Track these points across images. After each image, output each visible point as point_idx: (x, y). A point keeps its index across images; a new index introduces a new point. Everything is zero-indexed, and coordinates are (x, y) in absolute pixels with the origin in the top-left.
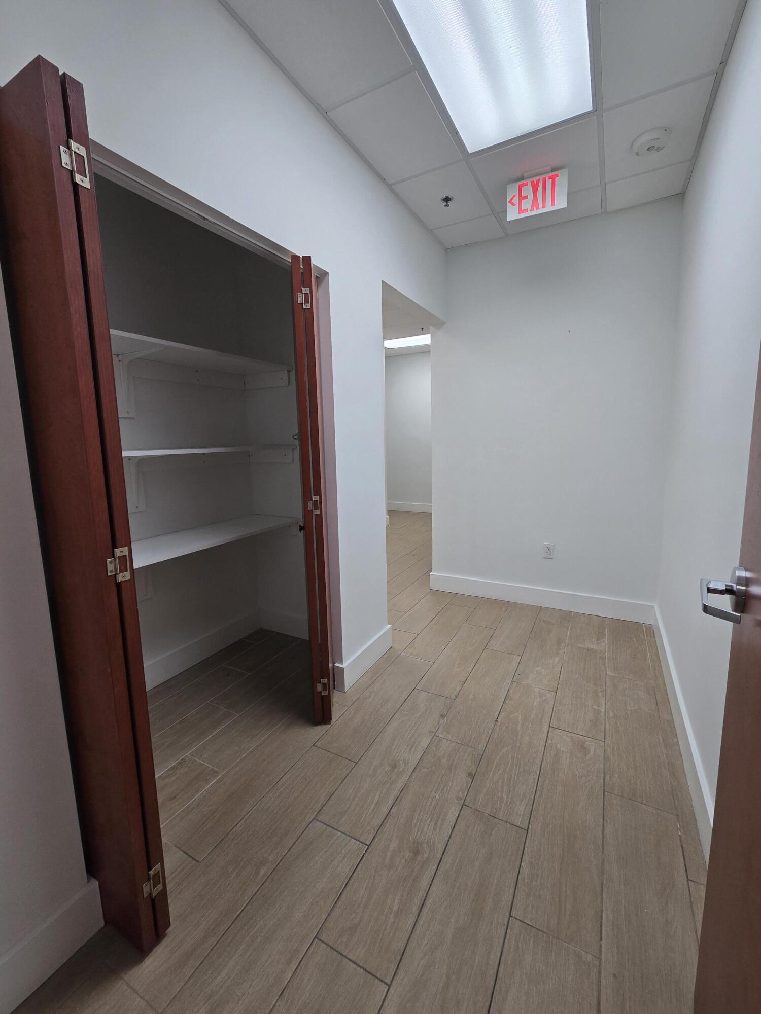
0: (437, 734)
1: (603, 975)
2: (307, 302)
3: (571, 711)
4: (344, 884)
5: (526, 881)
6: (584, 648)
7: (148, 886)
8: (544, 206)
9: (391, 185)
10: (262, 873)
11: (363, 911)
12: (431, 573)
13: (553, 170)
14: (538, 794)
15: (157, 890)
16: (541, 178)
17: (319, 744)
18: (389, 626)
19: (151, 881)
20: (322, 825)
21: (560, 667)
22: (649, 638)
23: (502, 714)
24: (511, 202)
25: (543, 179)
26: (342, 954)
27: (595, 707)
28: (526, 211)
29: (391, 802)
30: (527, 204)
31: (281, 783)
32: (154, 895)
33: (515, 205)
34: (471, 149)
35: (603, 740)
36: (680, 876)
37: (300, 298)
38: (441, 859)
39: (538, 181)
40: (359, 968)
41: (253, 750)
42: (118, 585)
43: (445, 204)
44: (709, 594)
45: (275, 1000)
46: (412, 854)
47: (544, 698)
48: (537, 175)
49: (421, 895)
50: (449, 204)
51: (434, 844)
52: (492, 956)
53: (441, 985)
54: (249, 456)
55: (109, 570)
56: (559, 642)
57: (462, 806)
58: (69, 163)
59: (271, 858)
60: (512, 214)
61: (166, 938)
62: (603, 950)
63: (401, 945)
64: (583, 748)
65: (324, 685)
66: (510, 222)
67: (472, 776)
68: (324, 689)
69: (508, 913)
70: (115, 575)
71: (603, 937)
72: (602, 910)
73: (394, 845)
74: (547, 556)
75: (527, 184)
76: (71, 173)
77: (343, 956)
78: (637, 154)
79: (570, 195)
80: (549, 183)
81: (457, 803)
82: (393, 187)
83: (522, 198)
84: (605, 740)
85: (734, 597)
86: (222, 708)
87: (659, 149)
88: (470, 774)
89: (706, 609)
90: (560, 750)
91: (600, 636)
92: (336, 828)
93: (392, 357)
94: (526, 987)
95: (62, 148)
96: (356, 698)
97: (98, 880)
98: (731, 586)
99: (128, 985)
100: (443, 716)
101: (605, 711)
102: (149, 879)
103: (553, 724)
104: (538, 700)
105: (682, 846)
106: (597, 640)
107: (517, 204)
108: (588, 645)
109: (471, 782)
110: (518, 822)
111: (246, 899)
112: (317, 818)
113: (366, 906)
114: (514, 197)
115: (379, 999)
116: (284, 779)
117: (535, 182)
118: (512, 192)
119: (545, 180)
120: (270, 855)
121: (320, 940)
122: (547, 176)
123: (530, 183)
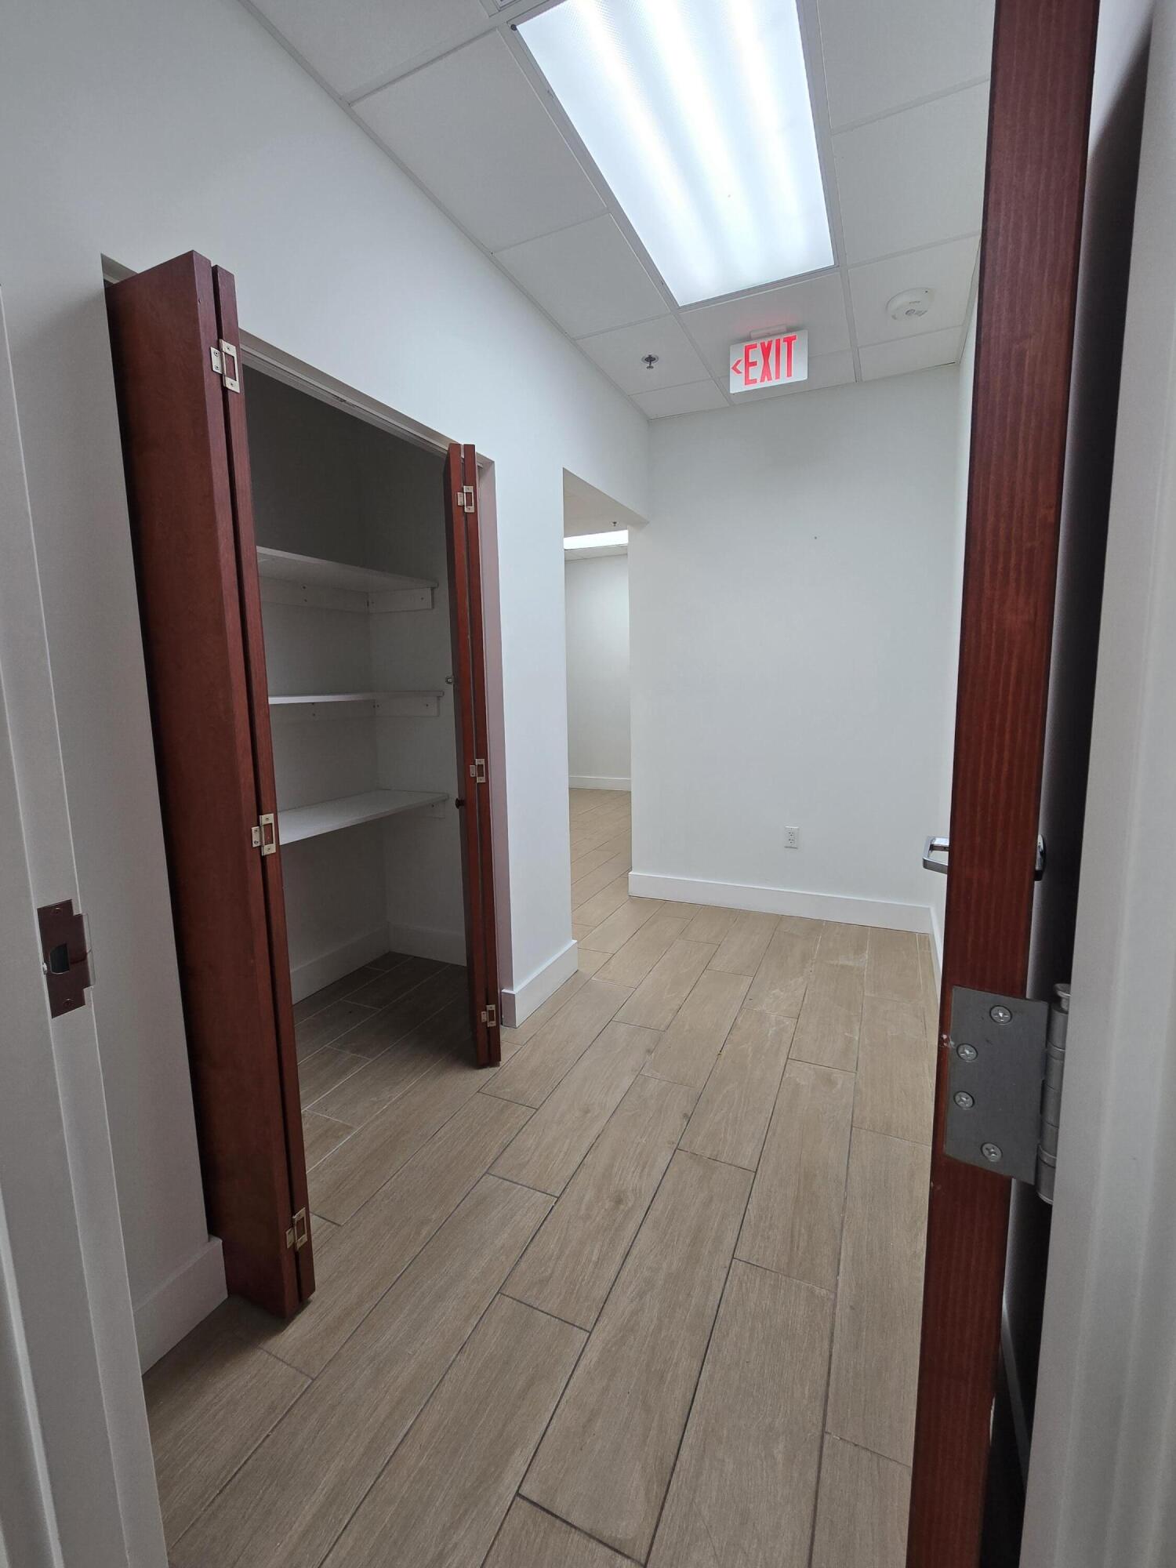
0: (642, 1073)
1: (838, 1307)
2: (469, 504)
3: (816, 1040)
4: (531, 1238)
5: (752, 1223)
6: (837, 965)
7: (292, 1233)
8: (778, 377)
9: (576, 340)
10: (424, 1232)
11: (556, 1263)
12: (631, 873)
13: (789, 330)
14: (770, 1133)
15: (301, 1241)
16: (774, 340)
17: (486, 1090)
18: (574, 942)
19: (295, 1228)
20: (496, 1178)
21: (804, 989)
22: (923, 950)
23: (728, 1047)
24: (734, 368)
25: (777, 340)
26: (532, 1307)
27: (846, 1034)
28: (755, 381)
29: (584, 1150)
30: (756, 373)
31: (439, 1135)
32: (299, 1245)
33: (740, 372)
34: (682, 302)
35: (854, 1071)
37: (461, 499)
38: (650, 1206)
39: (770, 344)
40: (553, 1319)
41: (396, 1101)
42: (263, 859)
43: (648, 365)
45: (454, 1356)
46: (613, 1204)
47: (782, 1026)
48: (769, 335)
50: (652, 364)
51: (640, 1192)
52: (711, 1298)
53: (652, 1328)
54: (374, 707)
55: (254, 840)
56: (805, 958)
57: (675, 1151)
58: (219, 366)
59: (434, 1216)
60: (737, 385)
61: (310, 1306)
62: (840, 1285)
63: (603, 1293)
64: (830, 1082)
65: (491, 1012)
66: (733, 395)
67: (688, 1118)
68: (491, 1019)
69: (731, 1255)
70: (260, 847)
71: (841, 1271)
73: (589, 1195)
74: (790, 845)
75: (755, 346)
76: (221, 376)
77: (534, 1308)
78: (894, 317)
79: (811, 363)
80: (784, 346)
81: (669, 1147)
82: (578, 342)
83: (749, 364)
84: (857, 1070)
86: (348, 1052)
87: (920, 313)
88: (685, 1115)
89: (926, 863)
90: (799, 1084)
91: (859, 949)
92: (515, 1181)
93: (575, 561)
94: (750, 1324)
95: (213, 349)
96: (532, 1035)
97: (220, 1238)
99: (270, 1354)
100: (649, 1051)
101: (859, 1039)
102: (293, 1226)
103: (793, 1055)
104: (774, 1028)
106: (856, 954)
107: (743, 372)
108: (842, 961)
109: (686, 1123)
110: (745, 1164)
111: (407, 1259)
112: (490, 1171)
113: (558, 1258)
114: (739, 361)
115: (579, 1346)
116: (443, 1131)
117: (766, 345)
118: (737, 355)
119: (778, 342)
120: (433, 1214)
121: (504, 1295)
122: (782, 338)
123: (759, 345)
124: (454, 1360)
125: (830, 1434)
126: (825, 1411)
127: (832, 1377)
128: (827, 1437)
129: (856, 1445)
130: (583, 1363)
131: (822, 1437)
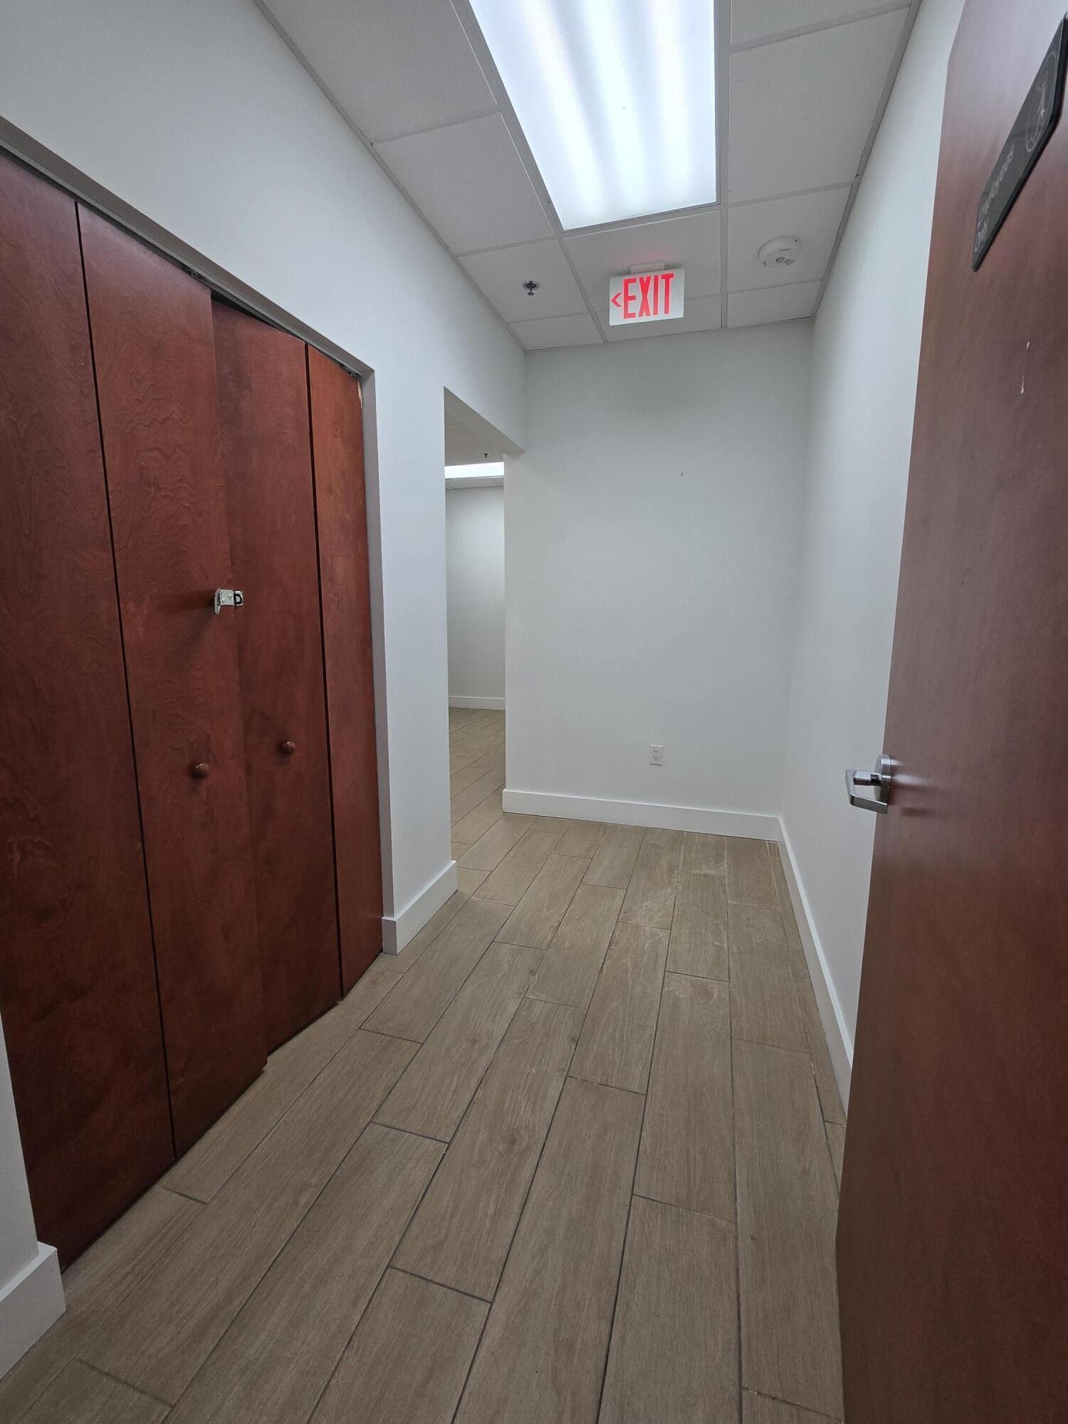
0: (527, 995)
1: (740, 1240)
3: (689, 951)
4: (421, 1195)
5: (648, 1152)
6: (700, 875)
8: (656, 313)
9: (457, 257)
10: (302, 1202)
11: (450, 1222)
12: (505, 790)
13: (667, 268)
14: (655, 1053)
16: (652, 275)
17: (367, 1026)
18: (454, 862)
20: (382, 1127)
21: (673, 900)
22: (773, 857)
23: (607, 963)
24: (614, 301)
25: (655, 277)
26: (426, 1279)
27: (716, 943)
28: (633, 315)
29: (473, 1086)
30: (634, 307)
31: (317, 1082)
33: (620, 306)
34: (566, 225)
35: (727, 980)
36: (816, 1118)
38: (544, 1144)
39: (649, 278)
40: (450, 1291)
43: (529, 291)
44: (856, 786)
45: (341, 1353)
46: (507, 1144)
47: (656, 938)
48: (648, 271)
49: (522, 1189)
50: (533, 291)
51: (534, 1128)
52: (614, 1245)
53: (557, 1288)
56: (671, 869)
57: (566, 1079)
59: (314, 1180)
60: (616, 318)
62: (739, 1213)
63: (502, 1253)
64: (707, 993)
66: (613, 327)
67: (575, 1041)
69: (630, 1190)
71: (738, 1197)
72: (735, 1169)
73: (482, 1138)
74: (654, 762)
75: (634, 281)
77: (429, 1281)
78: (764, 264)
79: (688, 301)
80: (662, 283)
81: (560, 1075)
82: (458, 258)
83: (628, 298)
84: (729, 980)
85: (879, 787)
87: (788, 262)
88: (573, 1039)
89: (853, 801)
90: (679, 997)
91: (719, 858)
92: (402, 1128)
93: (455, 490)
94: (656, 1270)
96: (413, 961)
98: (877, 776)
100: (532, 972)
101: (728, 946)
103: (670, 967)
104: (650, 941)
105: (817, 1086)
106: (716, 863)
107: (622, 304)
108: (705, 870)
109: (574, 1048)
110: (634, 1087)
111: (284, 1237)
112: (375, 1120)
113: (453, 1216)
114: (619, 294)
115: (480, 1321)
116: (322, 1077)
117: (645, 280)
118: (616, 287)
119: (656, 279)
120: (312, 1177)
121: (395, 1268)
122: (660, 274)
123: (638, 280)
124: (341, 1359)
125: (747, 1389)
126: (740, 1362)
127: (743, 1321)
128: (744, 1393)
129: (774, 1399)
130: (486, 1341)
131: (740, 1394)
